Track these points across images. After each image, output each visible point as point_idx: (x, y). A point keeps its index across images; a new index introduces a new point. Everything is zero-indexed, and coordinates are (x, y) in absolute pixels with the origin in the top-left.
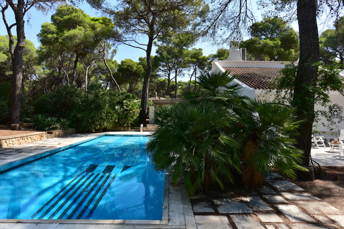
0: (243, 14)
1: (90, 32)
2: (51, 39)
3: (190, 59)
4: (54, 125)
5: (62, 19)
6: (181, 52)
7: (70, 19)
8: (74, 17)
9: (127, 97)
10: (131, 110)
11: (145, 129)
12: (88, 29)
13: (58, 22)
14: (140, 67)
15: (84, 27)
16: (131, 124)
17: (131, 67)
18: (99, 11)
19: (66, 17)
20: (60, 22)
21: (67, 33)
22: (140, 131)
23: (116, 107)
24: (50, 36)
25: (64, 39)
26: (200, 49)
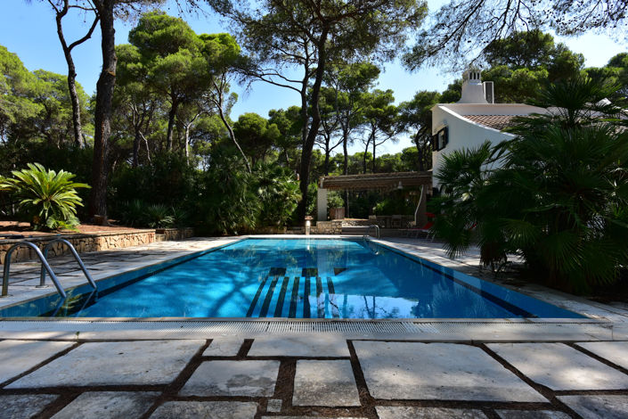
0: (511, 13)
1: (200, 59)
2: (133, 72)
3: (373, 109)
4: (164, 218)
5: (151, 36)
6: (355, 97)
7: (164, 36)
8: (173, 33)
9: (278, 173)
10: (286, 195)
11: (313, 231)
12: (197, 54)
13: (143, 41)
14: (274, 127)
15: (191, 50)
16: (288, 221)
17: (258, 127)
18: (227, 19)
19: (158, 33)
20: (148, 41)
21: (160, 61)
22: (304, 234)
23: (261, 191)
24: (130, 66)
25: (156, 72)
26: (389, 91)
